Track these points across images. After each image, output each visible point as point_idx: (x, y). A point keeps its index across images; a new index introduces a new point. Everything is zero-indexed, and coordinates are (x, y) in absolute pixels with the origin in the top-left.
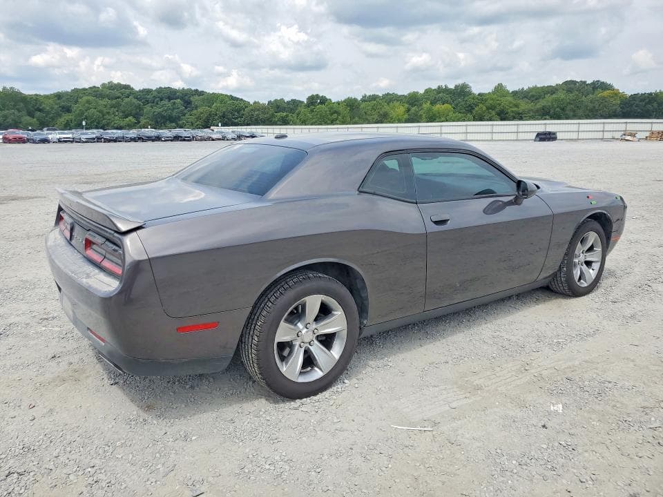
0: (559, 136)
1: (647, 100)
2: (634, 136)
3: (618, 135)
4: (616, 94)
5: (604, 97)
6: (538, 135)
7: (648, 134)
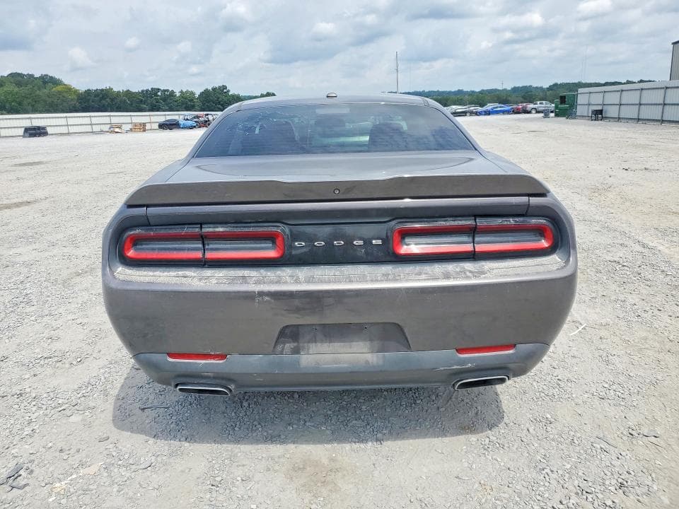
0: (49, 130)
1: (101, 96)
2: (120, 128)
3: (106, 128)
4: (69, 89)
5: (59, 91)
6: (27, 130)
7: (130, 126)
